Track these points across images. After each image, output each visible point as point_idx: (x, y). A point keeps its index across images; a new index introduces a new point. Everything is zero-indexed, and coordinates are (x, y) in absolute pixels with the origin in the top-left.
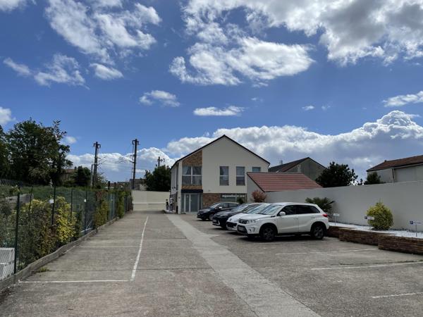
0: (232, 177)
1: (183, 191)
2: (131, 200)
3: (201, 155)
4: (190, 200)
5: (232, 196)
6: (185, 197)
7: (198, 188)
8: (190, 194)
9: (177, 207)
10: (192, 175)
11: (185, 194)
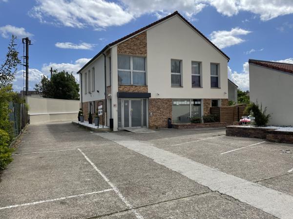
0: (187, 75)
1: (121, 95)
2: (27, 109)
3: (145, 38)
4: (130, 109)
5: (185, 103)
6: (123, 104)
7: (142, 90)
8: (130, 100)
9: (112, 121)
10: (132, 70)
11: (123, 100)
